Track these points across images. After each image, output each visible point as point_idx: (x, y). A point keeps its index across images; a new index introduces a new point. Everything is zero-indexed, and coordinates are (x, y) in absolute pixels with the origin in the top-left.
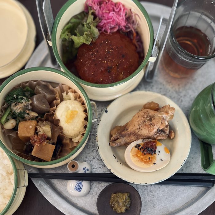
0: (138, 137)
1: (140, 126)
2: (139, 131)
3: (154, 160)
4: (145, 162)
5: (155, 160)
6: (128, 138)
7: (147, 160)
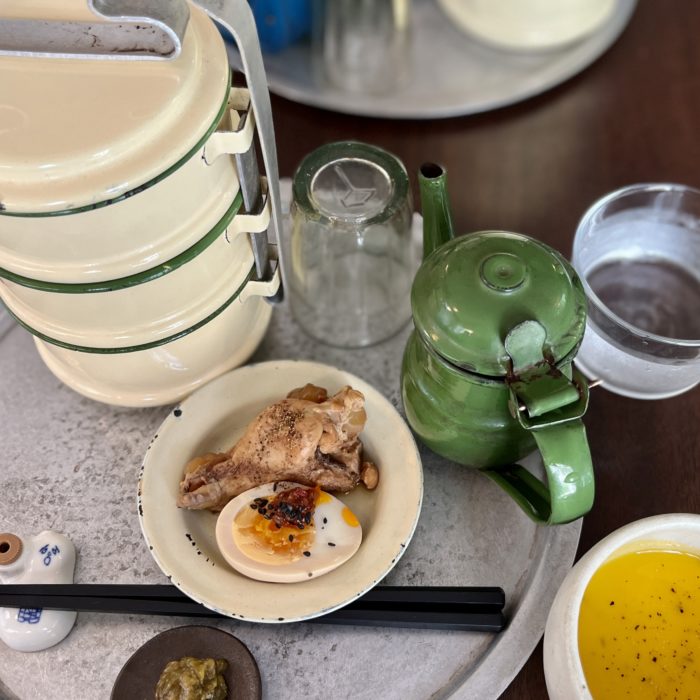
0: (259, 476)
1: (265, 443)
2: (261, 459)
3: (306, 544)
4: (277, 550)
5: (309, 544)
6: (233, 482)
7: (285, 543)
